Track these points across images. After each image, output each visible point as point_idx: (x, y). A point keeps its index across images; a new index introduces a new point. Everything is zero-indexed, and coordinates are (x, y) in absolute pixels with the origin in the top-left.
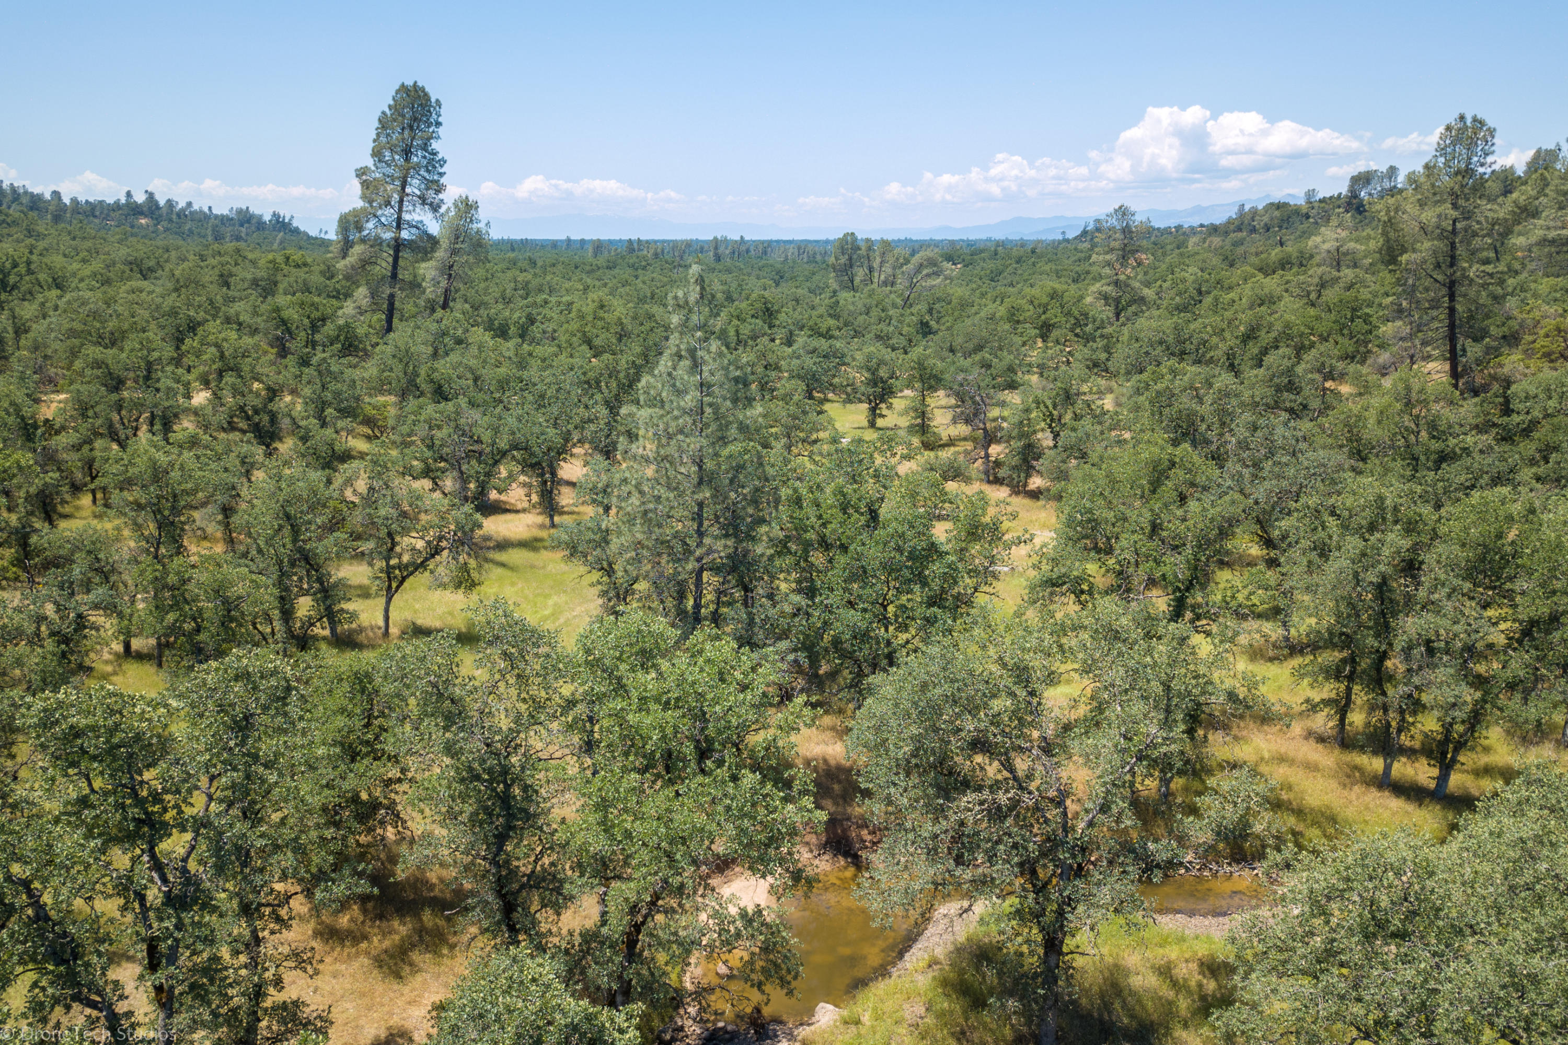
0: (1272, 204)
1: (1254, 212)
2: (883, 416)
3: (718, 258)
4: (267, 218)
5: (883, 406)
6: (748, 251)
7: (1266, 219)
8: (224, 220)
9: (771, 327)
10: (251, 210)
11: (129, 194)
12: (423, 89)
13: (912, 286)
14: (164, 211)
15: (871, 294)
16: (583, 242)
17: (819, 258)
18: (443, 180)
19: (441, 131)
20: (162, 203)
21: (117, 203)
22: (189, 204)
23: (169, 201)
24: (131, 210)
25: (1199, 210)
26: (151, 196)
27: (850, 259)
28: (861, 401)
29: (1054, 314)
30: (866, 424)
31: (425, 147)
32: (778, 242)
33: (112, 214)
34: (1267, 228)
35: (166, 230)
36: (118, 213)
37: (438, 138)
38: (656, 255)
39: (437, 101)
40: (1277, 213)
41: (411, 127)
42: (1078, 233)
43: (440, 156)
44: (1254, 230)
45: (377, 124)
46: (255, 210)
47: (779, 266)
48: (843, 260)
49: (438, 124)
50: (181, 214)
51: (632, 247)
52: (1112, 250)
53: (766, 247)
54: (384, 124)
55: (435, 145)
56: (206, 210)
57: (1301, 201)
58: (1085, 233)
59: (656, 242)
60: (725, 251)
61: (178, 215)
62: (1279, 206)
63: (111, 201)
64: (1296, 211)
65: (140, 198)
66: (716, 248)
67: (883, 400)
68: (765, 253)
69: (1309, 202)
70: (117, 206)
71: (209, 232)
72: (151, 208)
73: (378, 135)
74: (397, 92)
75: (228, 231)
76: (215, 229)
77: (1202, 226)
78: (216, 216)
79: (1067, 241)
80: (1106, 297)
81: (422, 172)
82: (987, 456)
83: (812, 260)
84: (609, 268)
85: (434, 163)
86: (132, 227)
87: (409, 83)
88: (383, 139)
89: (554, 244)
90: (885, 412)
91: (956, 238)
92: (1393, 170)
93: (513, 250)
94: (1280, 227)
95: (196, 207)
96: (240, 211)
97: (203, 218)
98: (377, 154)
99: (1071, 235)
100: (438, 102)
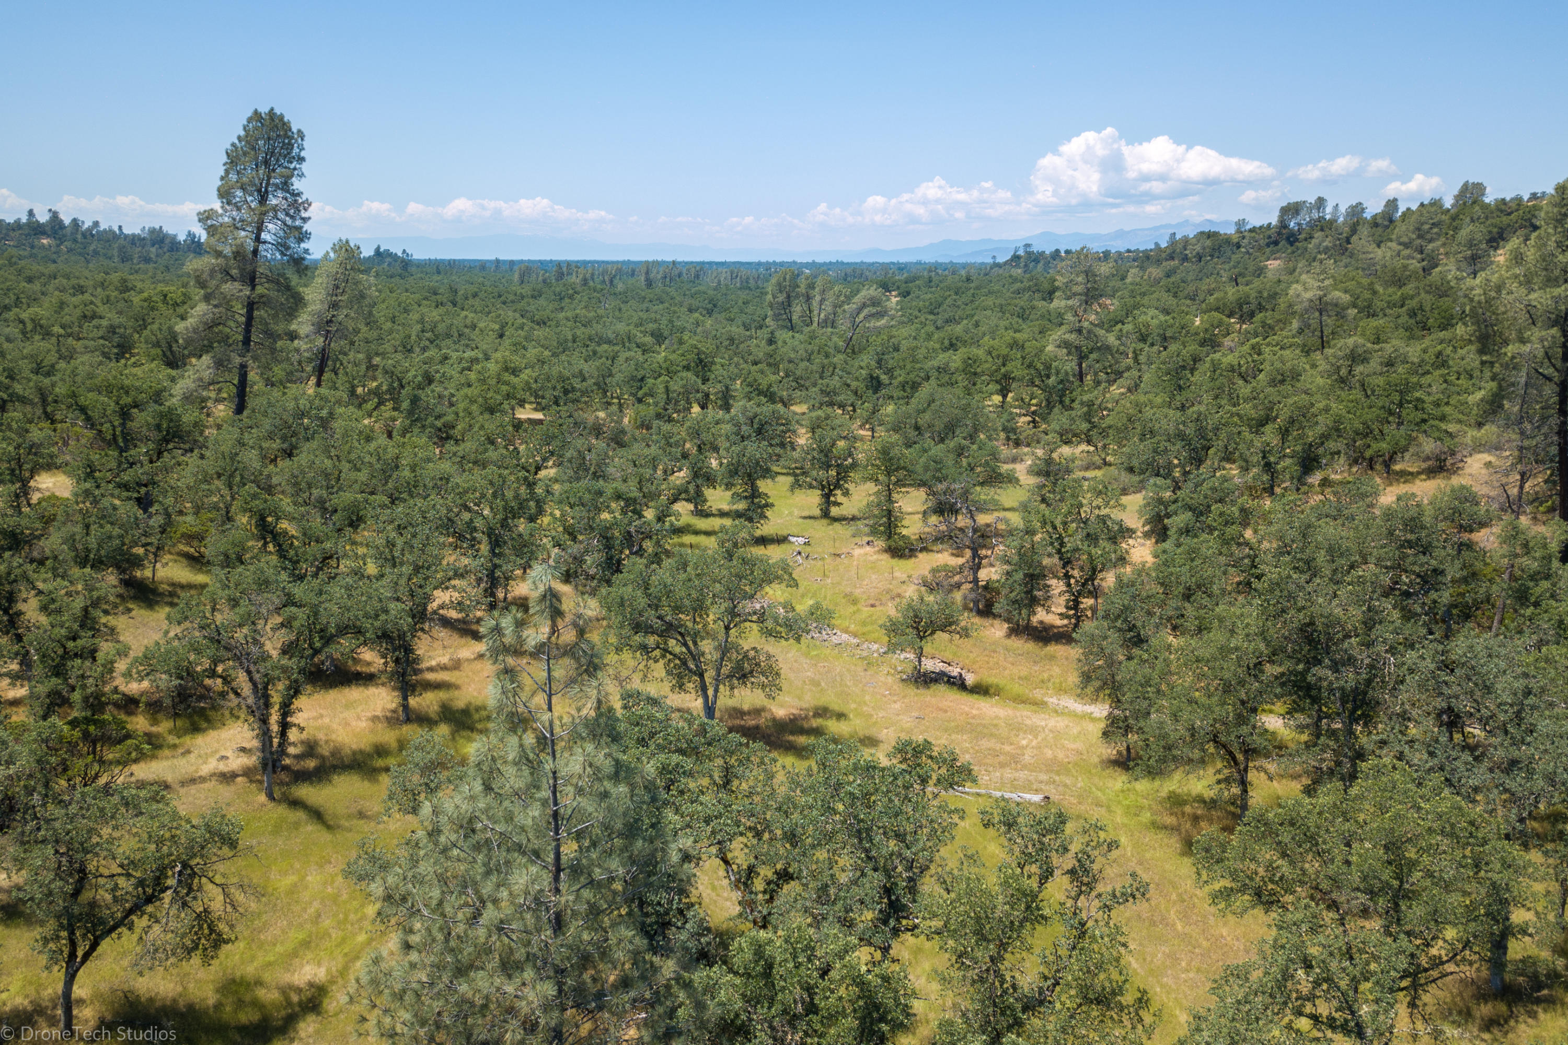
0: (1202, 233)
1: (1186, 241)
2: (839, 504)
3: (649, 284)
4: (182, 237)
5: (838, 492)
6: (680, 275)
7: (1198, 248)
8: (134, 240)
9: (705, 380)
10: (165, 230)
11: (31, 213)
12: (281, 117)
13: (855, 326)
14: (68, 231)
15: (813, 337)
16: (512, 263)
17: (752, 283)
18: (307, 227)
19: (304, 167)
20: (67, 221)
21: (18, 222)
22: (96, 224)
23: (75, 221)
24: (34, 229)
25: (1120, 234)
26: (55, 215)
27: (789, 297)
28: (811, 487)
29: (1016, 368)
30: (817, 512)
31: (285, 186)
32: (710, 263)
33: (12, 234)
34: (1200, 258)
35: (70, 250)
36: (17, 233)
37: (302, 175)
38: (585, 282)
39: (299, 131)
40: (1208, 243)
41: (266, 162)
42: (1009, 257)
43: (304, 197)
44: (1185, 259)
45: (225, 159)
46: (169, 229)
47: (711, 292)
48: (781, 298)
49: (301, 160)
50: (89, 235)
51: (562, 270)
52: (1075, 294)
53: (699, 270)
54: (233, 159)
55: (297, 184)
56: (116, 229)
57: (1231, 230)
58: (1016, 258)
59: (585, 263)
60: (655, 275)
61: (84, 235)
62: (1210, 235)
63: (10, 219)
64: (1227, 241)
65: (43, 217)
66: (647, 273)
67: (837, 486)
68: (697, 276)
69: (1239, 231)
70: (18, 225)
71: (116, 253)
72: (55, 226)
73: (227, 172)
74: (249, 120)
75: (136, 252)
76: (121, 249)
77: (1129, 251)
78: (126, 236)
79: (998, 265)
80: (1066, 344)
81: (281, 215)
82: (976, 581)
83: (745, 286)
84: (533, 297)
85: (296, 205)
86: (32, 247)
87: (264, 110)
88: (233, 177)
89: (483, 266)
90: (840, 498)
91: (887, 260)
92: (1321, 202)
93: (439, 273)
94: (1212, 256)
95: (103, 226)
96: (152, 231)
97: (111, 238)
98: (225, 194)
99: (1001, 259)
100: (301, 134)
